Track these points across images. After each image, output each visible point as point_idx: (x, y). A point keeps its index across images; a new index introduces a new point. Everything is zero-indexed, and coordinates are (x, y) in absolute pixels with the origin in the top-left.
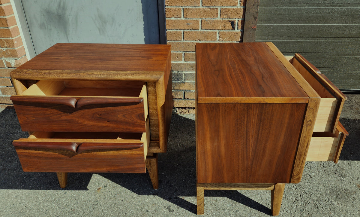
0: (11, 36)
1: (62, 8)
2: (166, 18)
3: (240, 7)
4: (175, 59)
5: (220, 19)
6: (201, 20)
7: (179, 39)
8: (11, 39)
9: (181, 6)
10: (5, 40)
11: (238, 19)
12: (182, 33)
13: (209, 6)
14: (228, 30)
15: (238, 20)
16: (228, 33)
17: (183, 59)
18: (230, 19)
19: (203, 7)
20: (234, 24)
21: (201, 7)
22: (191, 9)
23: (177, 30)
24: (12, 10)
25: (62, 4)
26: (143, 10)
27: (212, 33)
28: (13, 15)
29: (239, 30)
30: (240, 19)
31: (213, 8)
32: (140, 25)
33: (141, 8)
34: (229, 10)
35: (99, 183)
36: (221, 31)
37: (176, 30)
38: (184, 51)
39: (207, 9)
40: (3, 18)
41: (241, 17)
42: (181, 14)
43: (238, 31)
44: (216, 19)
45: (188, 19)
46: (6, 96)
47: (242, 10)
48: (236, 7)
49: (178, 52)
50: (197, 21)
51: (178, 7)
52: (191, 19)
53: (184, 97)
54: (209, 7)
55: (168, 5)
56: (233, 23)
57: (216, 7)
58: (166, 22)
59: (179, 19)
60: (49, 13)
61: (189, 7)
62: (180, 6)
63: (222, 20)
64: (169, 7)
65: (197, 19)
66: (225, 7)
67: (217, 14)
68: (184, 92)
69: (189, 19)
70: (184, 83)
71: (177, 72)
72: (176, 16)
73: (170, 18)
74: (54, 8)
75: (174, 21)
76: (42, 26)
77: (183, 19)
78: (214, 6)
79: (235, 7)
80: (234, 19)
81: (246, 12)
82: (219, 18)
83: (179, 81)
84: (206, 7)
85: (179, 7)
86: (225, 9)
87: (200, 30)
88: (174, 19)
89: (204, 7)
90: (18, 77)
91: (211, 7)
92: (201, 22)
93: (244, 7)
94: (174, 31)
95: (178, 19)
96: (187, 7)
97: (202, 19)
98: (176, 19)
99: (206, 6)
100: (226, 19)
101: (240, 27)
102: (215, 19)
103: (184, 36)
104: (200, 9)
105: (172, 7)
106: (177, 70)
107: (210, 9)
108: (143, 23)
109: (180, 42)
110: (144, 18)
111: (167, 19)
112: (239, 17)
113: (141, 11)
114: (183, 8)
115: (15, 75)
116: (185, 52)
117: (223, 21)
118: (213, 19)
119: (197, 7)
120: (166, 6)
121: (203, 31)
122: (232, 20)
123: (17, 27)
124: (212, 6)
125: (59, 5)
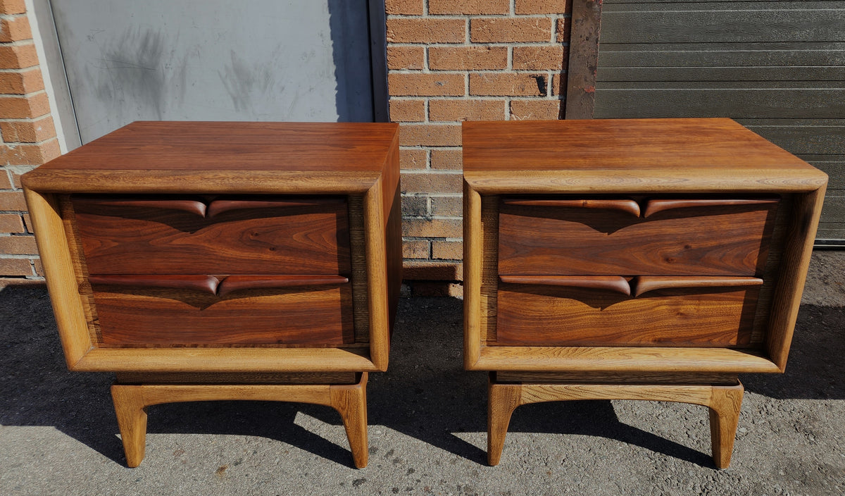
0: (30, 115)
1: (152, 47)
2: (389, 70)
3: (557, 44)
4: (409, 165)
5: (513, 72)
6: (469, 75)
7: (419, 119)
8: (28, 120)
9: (424, 43)
10: (15, 124)
11: (554, 72)
12: (426, 104)
13: (486, 43)
14: (530, 97)
15: (552, 74)
16: (530, 103)
17: (428, 164)
18: (534, 72)
19: (472, 46)
20: (544, 83)
21: (467, 45)
22: (445, 50)
23: (414, 98)
24: (35, 57)
25: (150, 43)
26: (335, 55)
27: (494, 104)
28: (37, 68)
29: (556, 97)
30: (558, 72)
31: (495, 48)
32: (329, 88)
33: (331, 50)
34: (532, 51)
35: (221, 456)
36: (515, 99)
37: (410, 98)
38: (430, 146)
39: (481, 48)
40: (14, 74)
41: (560, 66)
42: (422, 61)
43: (553, 99)
44: (503, 72)
45: (439, 72)
47: (562, 51)
48: (547, 45)
49: (417, 148)
50: (460, 77)
51: (415, 46)
52: (446, 72)
53: (431, 256)
54: (487, 46)
55: (392, 40)
56: (541, 81)
57: (502, 45)
58: (390, 80)
59: (419, 72)
60: (119, 64)
61: (441, 46)
62: (420, 43)
63: (516, 74)
64: (396, 46)
65: (460, 72)
66: (523, 45)
67: (505, 60)
68: (431, 243)
69: (442, 72)
70: (430, 221)
71: (413, 195)
72: (411, 67)
73: (398, 70)
74: (132, 51)
75: (408, 77)
76: (104, 93)
77: (427, 71)
78: (499, 42)
79: (544, 45)
80: (545, 72)
81: (571, 55)
82: (509, 70)
83: (420, 217)
84: (479, 45)
85: (419, 45)
86: (523, 49)
87: (466, 97)
88: (406, 72)
89: (476, 45)
90: (39, 185)
91: (491, 45)
92: (469, 79)
93: (566, 44)
94: (407, 99)
95: (417, 72)
96: (437, 46)
97: (470, 72)
98: (413, 72)
99: (480, 43)
100: (526, 72)
101: (557, 90)
102: (500, 72)
103: (429, 112)
104: (465, 49)
105: (402, 45)
106: (414, 189)
107: (489, 49)
108: (335, 84)
109: (421, 124)
110: (336, 74)
111: (391, 72)
112: (554, 68)
113: (331, 57)
114: (428, 47)
115: (31, 182)
116: (432, 148)
117: (519, 77)
118: (496, 72)
119: (459, 46)
120: (388, 42)
121: (473, 99)
122: (539, 73)
123: (46, 96)
124: (493, 43)
125: (145, 45)
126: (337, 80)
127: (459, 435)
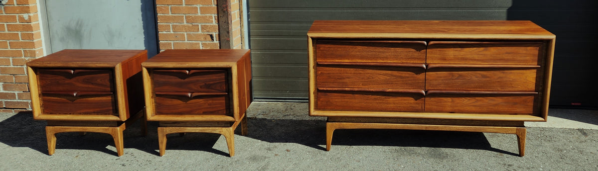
0: (34, 48)
1: (80, 24)
3: (216, 24)
5: (202, 33)
8: (34, 49)
9: (170, 23)
10: (29, 50)
12: (173, 44)
14: (209, 42)
15: (215, 34)
16: (209, 43)
18: (209, 33)
19: (187, 24)
20: (213, 37)
21: (185, 24)
22: (178, 25)
23: (168, 42)
24: (39, 27)
25: (80, 23)
26: (143, 26)
27: (196, 44)
28: (39, 31)
29: (218, 42)
30: (217, 33)
31: (195, 25)
33: (142, 25)
34: (207, 26)
36: (204, 42)
39: (190, 25)
40: (30, 33)
41: (217, 31)
42: (170, 29)
43: (216, 42)
44: (198, 33)
45: (176, 33)
46: (21, 101)
47: (217, 26)
50: (184, 35)
51: (167, 24)
55: (160, 22)
56: (211, 36)
57: (197, 24)
58: (159, 35)
60: (68, 29)
64: (161, 24)
65: (184, 33)
66: (204, 24)
67: (199, 29)
69: (178, 33)
72: (167, 31)
73: (162, 32)
74: (73, 25)
76: (62, 40)
77: (172, 32)
79: (211, 24)
80: (213, 33)
81: (221, 28)
82: (200, 32)
86: (205, 25)
87: (186, 41)
88: (165, 33)
90: (31, 65)
91: (193, 24)
92: (187, 35)
93: (218, 24)
94: (166, 42)
95: (169, 33)
96: (175, 24)
97: (187, 33)
98: (167, 33)
99: (190, 23)
100: (206, 33)
101: (218, 39)
105: (163, 24)
108: (144, 36)
110: (144, 33)
111: (159, 33)
113: (142, 27)
114: (172, 24)
115: (29, 64)
117: (204, 35)
118: (196, 33)
119: (182, 24)
120: (158, 23)
121: (189, 42)
122: (211, 33)
123: (41, 41)
125: (77, 24)
126: (144, 35)
127: (156, 150)
